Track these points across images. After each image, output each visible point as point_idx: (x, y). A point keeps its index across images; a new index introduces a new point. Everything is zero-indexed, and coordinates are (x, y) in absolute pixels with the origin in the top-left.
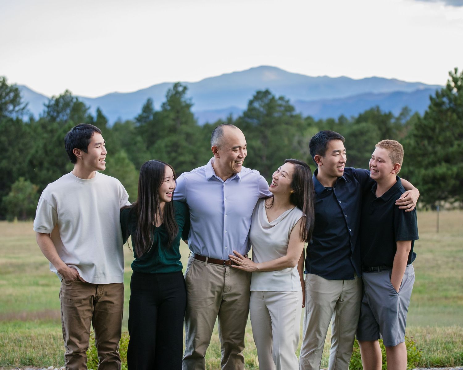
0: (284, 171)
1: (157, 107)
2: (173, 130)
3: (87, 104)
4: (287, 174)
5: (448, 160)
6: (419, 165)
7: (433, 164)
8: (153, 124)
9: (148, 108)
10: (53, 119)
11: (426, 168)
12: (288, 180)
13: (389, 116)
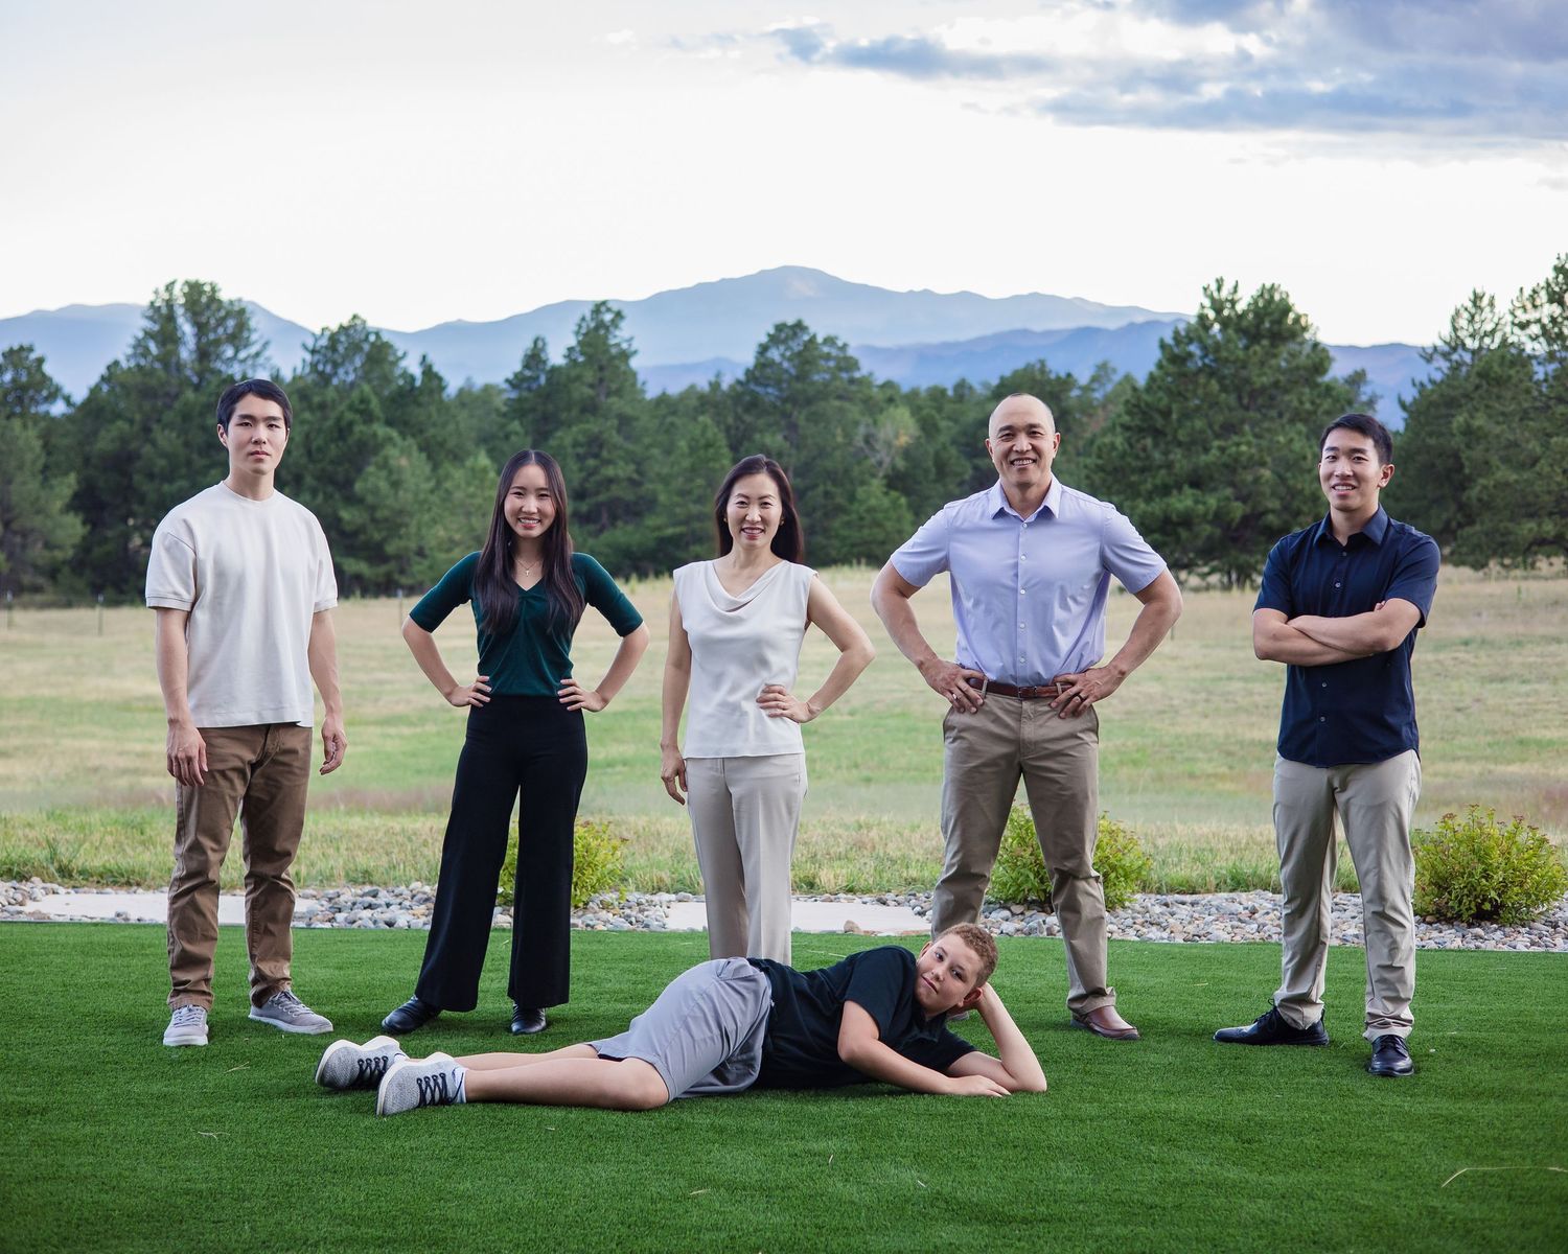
2: (590, 408)
5: (1197, 482)
7: (1165, 490)
8: (547, 394)
9: (534, 358)
10: (324, 379)
13: (1068, 380)
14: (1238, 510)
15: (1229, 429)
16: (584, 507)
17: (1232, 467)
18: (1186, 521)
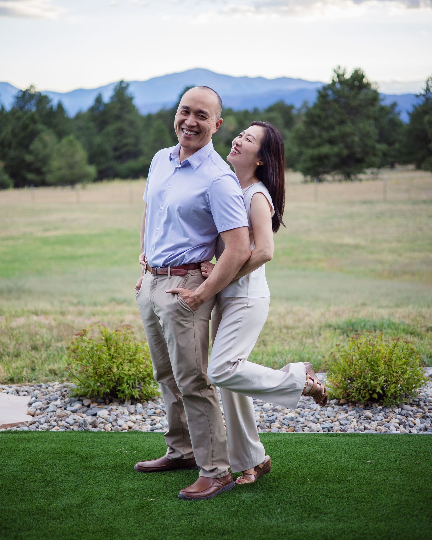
0: (249, 135)
1: (106, 98)
2: (118, 118)
3: (50, 96)
4: (254, 138)
5: (332, 142)
6: (308, 146)
7: (319, 145)
8: (103, 113)
9: (99, 100)
10: (22, 108)
11: (313, 147)
12: (255, 146)
13: (291, 107)
14: (345, 152)
15: (342, 122)
16: (117, 153)
17: (344, 136)
18: (326, 157)
